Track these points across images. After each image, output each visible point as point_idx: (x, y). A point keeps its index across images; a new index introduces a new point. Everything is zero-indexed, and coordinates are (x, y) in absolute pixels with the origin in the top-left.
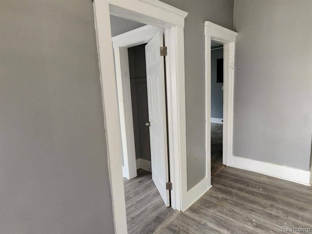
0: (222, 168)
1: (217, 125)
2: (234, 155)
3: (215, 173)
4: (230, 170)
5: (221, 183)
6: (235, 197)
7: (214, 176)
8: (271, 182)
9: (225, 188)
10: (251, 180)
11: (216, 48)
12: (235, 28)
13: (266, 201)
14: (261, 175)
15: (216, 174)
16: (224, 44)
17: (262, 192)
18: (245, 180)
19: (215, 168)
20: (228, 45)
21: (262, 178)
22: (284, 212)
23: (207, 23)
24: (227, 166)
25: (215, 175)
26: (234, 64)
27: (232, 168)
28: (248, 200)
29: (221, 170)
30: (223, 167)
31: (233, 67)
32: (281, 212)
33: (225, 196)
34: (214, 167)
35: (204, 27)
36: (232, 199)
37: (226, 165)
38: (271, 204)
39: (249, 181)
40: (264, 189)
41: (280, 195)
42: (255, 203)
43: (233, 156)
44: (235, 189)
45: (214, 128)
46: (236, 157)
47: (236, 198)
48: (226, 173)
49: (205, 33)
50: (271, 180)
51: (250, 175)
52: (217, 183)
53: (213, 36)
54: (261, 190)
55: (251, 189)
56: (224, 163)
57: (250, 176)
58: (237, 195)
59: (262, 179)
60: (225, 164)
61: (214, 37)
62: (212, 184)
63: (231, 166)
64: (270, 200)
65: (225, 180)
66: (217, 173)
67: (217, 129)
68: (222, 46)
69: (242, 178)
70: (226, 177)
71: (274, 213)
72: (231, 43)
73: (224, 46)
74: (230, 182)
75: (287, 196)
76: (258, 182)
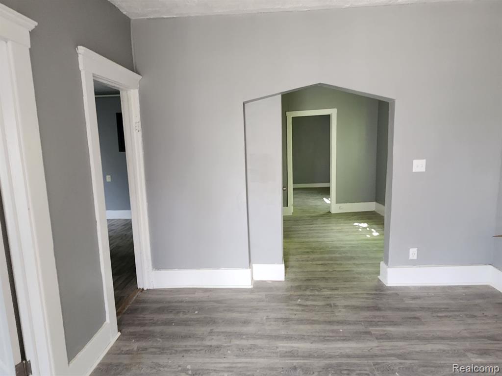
0: (136, 296)
1: (126, 223)
2: (154, 269)
3: (124, 309)
4: (150, 296)
5: (136, 322)
6: (160, 338)
7: (124, 313)
8: (208, 296)
9: (142, 329)
10: (182, 302)
11: (104, 94)
12: (136, 69)
13: (204, 329)
14: (194, 290)
15: (126, 309)
16: (120, 90)
17: (198, 316)
18: (172, 304)
19: (125, 298)
20: (127, 93)
21: (196, 293)
22: (226, 336)
23: (81, 49)
24: (145, 289)
25: (124, 311)
26: (140, 124)
27: (154, 290)
28: (179, 337)
29: (135, 300)
30: (139, 293)
31: (139, 128)
32: (224, 338)
33: (143, 344)
34: (123, 297)
35: (78, 56)
36: (155, 344)
37: (143, 289)
38: (210, 331)
39: (180, 304)
40: (200, 309)
41: (221, 312)
42: (190, 337)
43: (154, 272)
44: (159, 325)
45: (122, 228)
46: (159, 271)
47: (160, 340)
48: (144, 302)
49: (81, 67)
50: (207, 294)
51: (180, 294)
52: (129, 325)
53: (97, 74)
54: (197, 314)
55: (183, 317)
56: (140, 286)
57: (180, 296)
58: (162, 335)
59: (197, 295)
60: (141, 288)
61: (100, 77)
62: (119, 330)
63: (151, 288)
64: (209, 323)
65: (142, 316)
66: (128, 306)
67: (126, 228)
68: (118, 92)
69: (169, 302)
70: (144, 310)
71: (214, 343)
72: (132, 90)
73: (121, 93)
74: (151, 316)
75: (229, 311)
76: (192, 302)
